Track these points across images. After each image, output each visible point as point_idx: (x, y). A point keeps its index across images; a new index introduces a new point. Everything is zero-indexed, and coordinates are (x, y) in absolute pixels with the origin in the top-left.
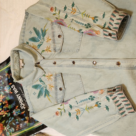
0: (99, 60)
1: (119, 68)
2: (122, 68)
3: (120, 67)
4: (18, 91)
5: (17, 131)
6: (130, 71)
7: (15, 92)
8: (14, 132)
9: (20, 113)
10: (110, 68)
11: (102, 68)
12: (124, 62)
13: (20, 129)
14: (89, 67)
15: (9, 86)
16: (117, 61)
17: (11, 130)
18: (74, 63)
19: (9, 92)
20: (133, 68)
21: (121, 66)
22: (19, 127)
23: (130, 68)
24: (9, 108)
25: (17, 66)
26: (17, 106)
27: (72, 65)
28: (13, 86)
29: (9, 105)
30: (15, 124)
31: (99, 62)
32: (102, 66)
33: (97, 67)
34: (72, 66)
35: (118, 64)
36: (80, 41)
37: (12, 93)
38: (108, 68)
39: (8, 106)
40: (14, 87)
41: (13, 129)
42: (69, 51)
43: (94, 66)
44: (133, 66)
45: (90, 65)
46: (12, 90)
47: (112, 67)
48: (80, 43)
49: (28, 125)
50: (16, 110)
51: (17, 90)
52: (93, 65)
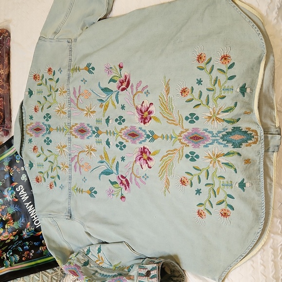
4: (28, 197)
5: (23, 261)
7: (22, 199)
8: (18, 263)
15: (12, 187)
17: (14, 259)
19: (11, 200)
22: (29, 255)
24: (16, 228)
26: (29, 223)
28: (21, 187)
29: (14, 221)
30: (23, 249)
37: (17, 200)
39: (13, 224)
40: (21, 190)
41: (18, 257)
46: (17, 196)
49: (44, 253)
51: (26, 194)
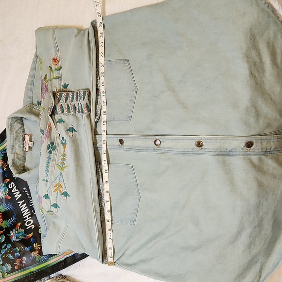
0: (165, 138)
1: (199, 152)
2: (205, 153)
3: (202, 150)
4: (21, 195)
5: (17, 270)
6: (221, 158)
7: (15, 196)
8: (11, 272)
9: (24, 236)
10: (184, 153)
11: (170, 152)
12: (209, 141)
13: (22, 268)
14: (147, 150)
15: (5, 184)
16: (198, 139)
17: (5, 269)
18: (121, 142)
19: (4, 197)
20: (226, 153)
21: (205, 149)
22: (21, 262)
23: (221, 153)
24: (4, 227)
25: (20, 147)
26: (19, 224)
27: (118, 147)
28: (13, 185)
29: (3, 220)
30: (14, 256)
31: (165, 141)
32: (170, 148)
33: (162, 151)
34: (119, 149)
35: (200, 145)
36: (132, 100)
37: (10, 198)
38: (180, 152)
39: (2, 223)
40: (13, 187)
41: (9, 267)
42: (114, 118)
43: (156, 148)
44: (226, 149)
45: (149, 147)
46: (10, 193)
47: (188, 150)
48: (132, 104)
49: (37, 260)
50: (17, 230)
51: (19, 192)
52: (154, 148)
